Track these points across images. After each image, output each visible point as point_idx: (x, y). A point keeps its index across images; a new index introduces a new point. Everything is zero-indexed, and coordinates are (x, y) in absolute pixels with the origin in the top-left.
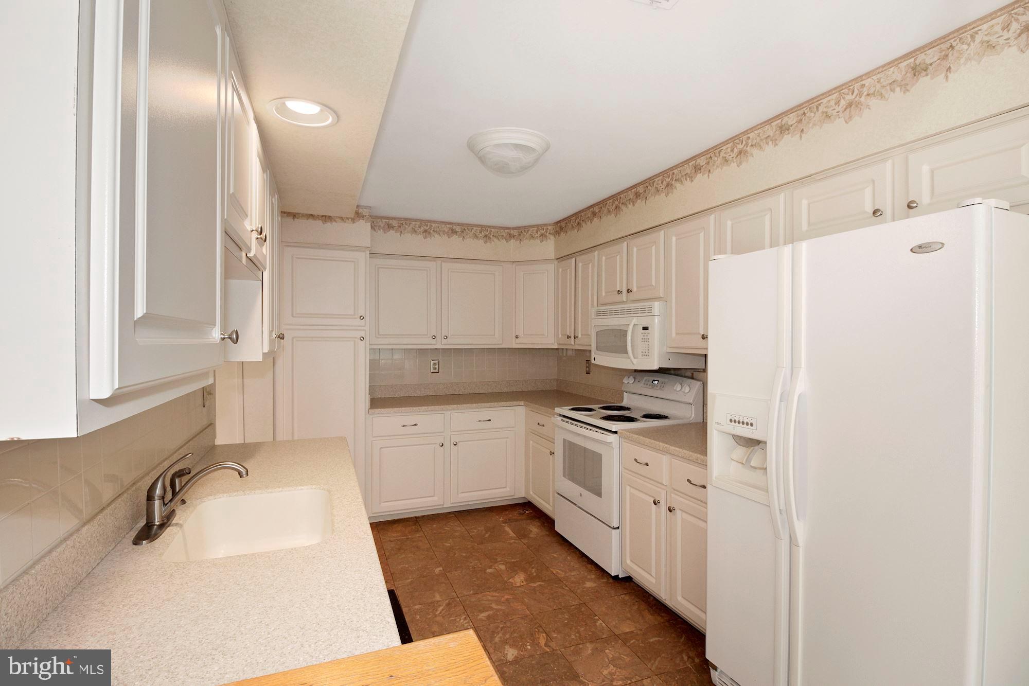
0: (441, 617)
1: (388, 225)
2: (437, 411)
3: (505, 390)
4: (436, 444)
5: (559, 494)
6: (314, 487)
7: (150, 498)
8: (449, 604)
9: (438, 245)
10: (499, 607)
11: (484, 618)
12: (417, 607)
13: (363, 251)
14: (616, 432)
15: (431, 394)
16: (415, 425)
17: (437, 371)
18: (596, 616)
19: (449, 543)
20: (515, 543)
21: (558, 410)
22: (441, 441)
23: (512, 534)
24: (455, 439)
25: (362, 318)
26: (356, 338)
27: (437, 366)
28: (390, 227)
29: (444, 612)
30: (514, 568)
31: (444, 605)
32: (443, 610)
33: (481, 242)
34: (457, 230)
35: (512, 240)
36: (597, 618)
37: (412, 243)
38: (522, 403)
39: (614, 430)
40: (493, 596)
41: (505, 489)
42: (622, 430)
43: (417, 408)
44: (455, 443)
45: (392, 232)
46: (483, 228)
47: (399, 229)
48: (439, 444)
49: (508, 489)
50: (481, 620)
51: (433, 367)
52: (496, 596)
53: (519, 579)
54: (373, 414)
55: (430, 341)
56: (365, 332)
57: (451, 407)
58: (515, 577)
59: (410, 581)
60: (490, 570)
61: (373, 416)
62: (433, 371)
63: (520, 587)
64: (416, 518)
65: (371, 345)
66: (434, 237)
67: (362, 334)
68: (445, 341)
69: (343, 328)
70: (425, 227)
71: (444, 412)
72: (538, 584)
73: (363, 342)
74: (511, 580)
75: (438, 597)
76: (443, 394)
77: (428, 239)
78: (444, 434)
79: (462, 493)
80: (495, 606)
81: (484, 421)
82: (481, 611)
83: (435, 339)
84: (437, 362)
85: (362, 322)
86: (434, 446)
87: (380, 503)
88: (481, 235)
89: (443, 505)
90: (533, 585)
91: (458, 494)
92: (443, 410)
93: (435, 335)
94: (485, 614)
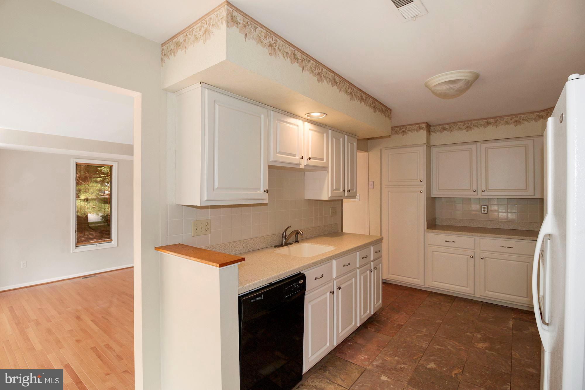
0: (416, 337)
1: (443, 128)
2: (468, 235)
7: (282, 237)
8: (426, 335)
9: (476, 134)
10: (452, 349)
11: (436, 348)
12: (410, 329)
13: (423, 146)
15: (481, 226)
16: (454, 242)
17: (486, 212)
19: (460, 314)
20: (506, 330)
22: (472, 254)
24: (483, 255)
25: (421, 181)
26: (418, 191)
27: (486, 210)
28: (444, 129)
29: (420, 336)
30: (485, 339)
31: (424, 334)
32: (420, 335)
33: (512, 126)
40: (453, 343)
41: (526, 299)
43: (455, 232)
44: (482, 258)
45: (445, 132)
46: (513, 116)
47: (450, 129)
48: (470, 256)
50: (435, 348)
51: (482, 209)
52: (456, 344)
53: (481, 345)
54: (428, 232)
55: (472, 193)
56: (424, 188)
57: (479, 234)
58: (480, 343)
59: (419, 319)
60: (468, 334)
61: (428, 233)
62: (483, 212)
63: (478, 348)
64: (456, 297)
65: (433, 195)
66: (474, 129)
67: (422, 189)
68: (483, 193)
69: (412, 186)
70: (467, 125)
71: (474, 237)
72: (492, 352)
73: (423, 193)
74: (476, 343)
75: (424, 330)
76: (491, 227)
77: (470, 131)
78: (474, 251)
79: (488, 291)
80: (449, 347)
81: (505, 247)
82: (438, 345)
83: (476, 192)
84: (486, 206)
85: (422, 183)
86: (467, 256)
87: (432, 281)
88: (511, 121)
89: (474, 295)
90: (487, 351)
91: (485, 291)
92: (473, 236)
93: (476, 189)
94: (439, 347)
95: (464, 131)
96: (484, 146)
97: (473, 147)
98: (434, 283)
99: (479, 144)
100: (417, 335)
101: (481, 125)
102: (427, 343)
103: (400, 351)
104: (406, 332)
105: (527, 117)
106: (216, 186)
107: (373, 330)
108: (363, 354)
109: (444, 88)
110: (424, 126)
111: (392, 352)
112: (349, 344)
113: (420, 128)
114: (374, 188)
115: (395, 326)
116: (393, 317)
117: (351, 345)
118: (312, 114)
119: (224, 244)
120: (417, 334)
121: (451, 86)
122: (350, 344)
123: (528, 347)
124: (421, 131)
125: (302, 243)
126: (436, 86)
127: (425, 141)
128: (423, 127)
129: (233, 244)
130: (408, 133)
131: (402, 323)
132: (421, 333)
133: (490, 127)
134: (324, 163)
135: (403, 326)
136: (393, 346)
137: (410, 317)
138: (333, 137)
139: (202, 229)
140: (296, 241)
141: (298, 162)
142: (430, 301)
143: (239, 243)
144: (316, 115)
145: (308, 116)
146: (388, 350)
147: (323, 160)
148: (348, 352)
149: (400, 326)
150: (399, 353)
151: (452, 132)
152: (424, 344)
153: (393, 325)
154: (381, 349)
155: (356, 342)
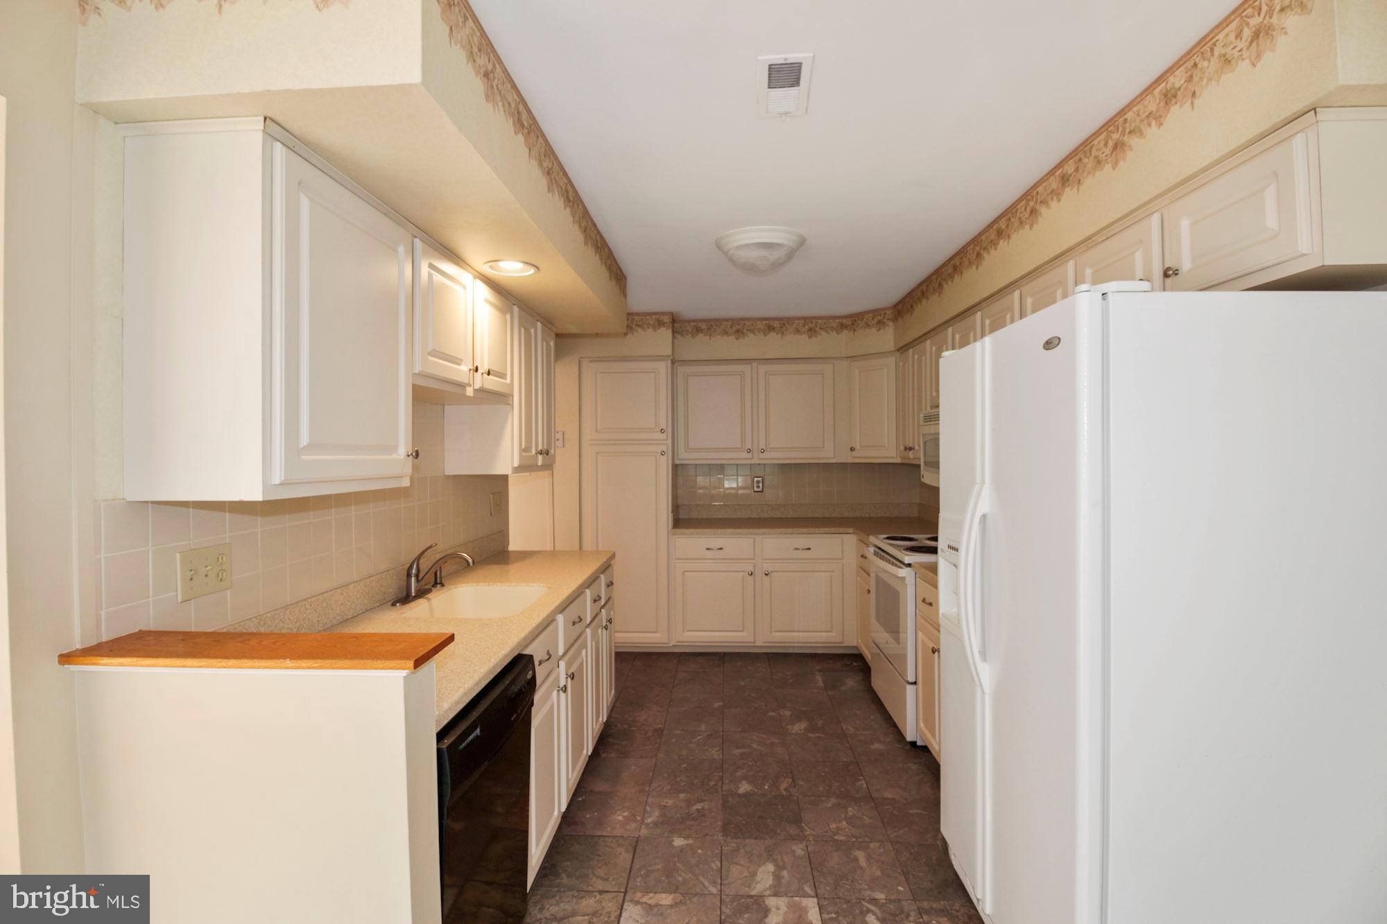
0: (695, 745)
1: (696, 328)
2: (745, 534)
3: (846, 514)
4: (744, 572)
5: (875, 643)
6: (542, 585)
7: (409, 575)
8: (711, 735)
9: (751, 346)
10: (760, 748)
11: (737, 754)
12: (678, 732)
13: (663, 360)
14: (909, 565)
15: (752, 516)
16: (721, 549)
17: (760, 489)
18: (863, 776)
19: (744, 682)
20: (818, 693)
21: (872, 539)
22: (751, 568)
23: (821, 684)
24: (768, 567)
25: (662, 431)
26: (657, 452)
27: (761, 485)
28: (698, 330)
30: (798, 717)
31: (705, 735)
32: (701, 739)
33: (805, 337)
34: (775, 326)
35: (845, 331)
36: (862, 778)
37: (724, 346)
38: (851, 530)
39: (906, 562)
40: (759, 737)
41: (830, 634)
42: (916, 563)
43: (723, 530)
44: (767, 573)
45: (701, 335)
46: (806, 320)
47: (709, 331)
48: (747, 572)
49: (834, 634)
50: (735, 755)
51: (755, 485)
52: (762, 738)
53: (798, 727)
54: (675, 534)
55: (745, 455)
56: (666, 446)
57: (762, 531)
58: (794, 725)
59: (684, 709)
60: (772, 714)
61: (674, 536)
62: (756, 489)
63: (795, 734)
64: (725, 653)
65: (678, 459)
66: (748, 336)
67: (664, 448)
68: (762, 456)
69: (644, 442)
70: (738, 327)
71: (753, 536)
72: (817, 735)
73: (665, 457)
74: (789, 727)
75: (703, 728)
76: (768, 516)
77: (741, 340)
78: (754, 561)
79: (775, 631)
80: (755, 746)
81: (803, 549)
82: (738, 748)
83: (751, 453)
84: (760, 479)
85: (663, 436)
86: (742, 573)
87: (684, 631)
88: (804, 329)
89: (754, 643)
90: (810, 735)
91: (771, 632)
92: (752, 534)
93: (750, 448)
94: (740, 751)
95: (732, 338)
96: (763, 368)
97: (746, 368)
98: (687, 634)
99: (755, 364)
100: (696, 740)
101: (759, 330)
102: (718, 751)
103: (681, 780)
104: (674, 740)
105: (825, 323)
106: (304, 440)
107: (613, 755)
108: (618, 810)
109: (755, 254)
110: (667, 319)
111: (669, 787)
112: (580, 801)
113: (660, 324)
114: (564, 446)
115: (650, 734)
116: (638, 718)
117: (583, 801)
118: (501, 264)
119: (269, 615)
120: (695, 738)
121: (764, 253)
122: (580, 799)
123: (858, 712)
124: (663, 330)
125: (452, 587)
126: (739, 247)
127: (669, 352)
128: (665, 321)
129: (293, 610)
130: (636, 331)
131: (660, 726)
132: (699, 735)
133: (772, 335)
134: (507, 384)
135: (663, 731)
136: (665, 775)
137: (667, 710)
138: (521, 325)
139: (206, 576)
140: (436, 583)
141: (464, 379)
142: (686, 672)
143: (307, 606)
144: (512, 269)
145: (491, 267)
146: (660, 786)
147: (505, 379)
148: (584, 817)
149: (659, 732)
150: (683, 784)
151: (712, 338)
152: (715, 753)
153: (645, 735)
154: (647, 789)
155: (592, 791)
